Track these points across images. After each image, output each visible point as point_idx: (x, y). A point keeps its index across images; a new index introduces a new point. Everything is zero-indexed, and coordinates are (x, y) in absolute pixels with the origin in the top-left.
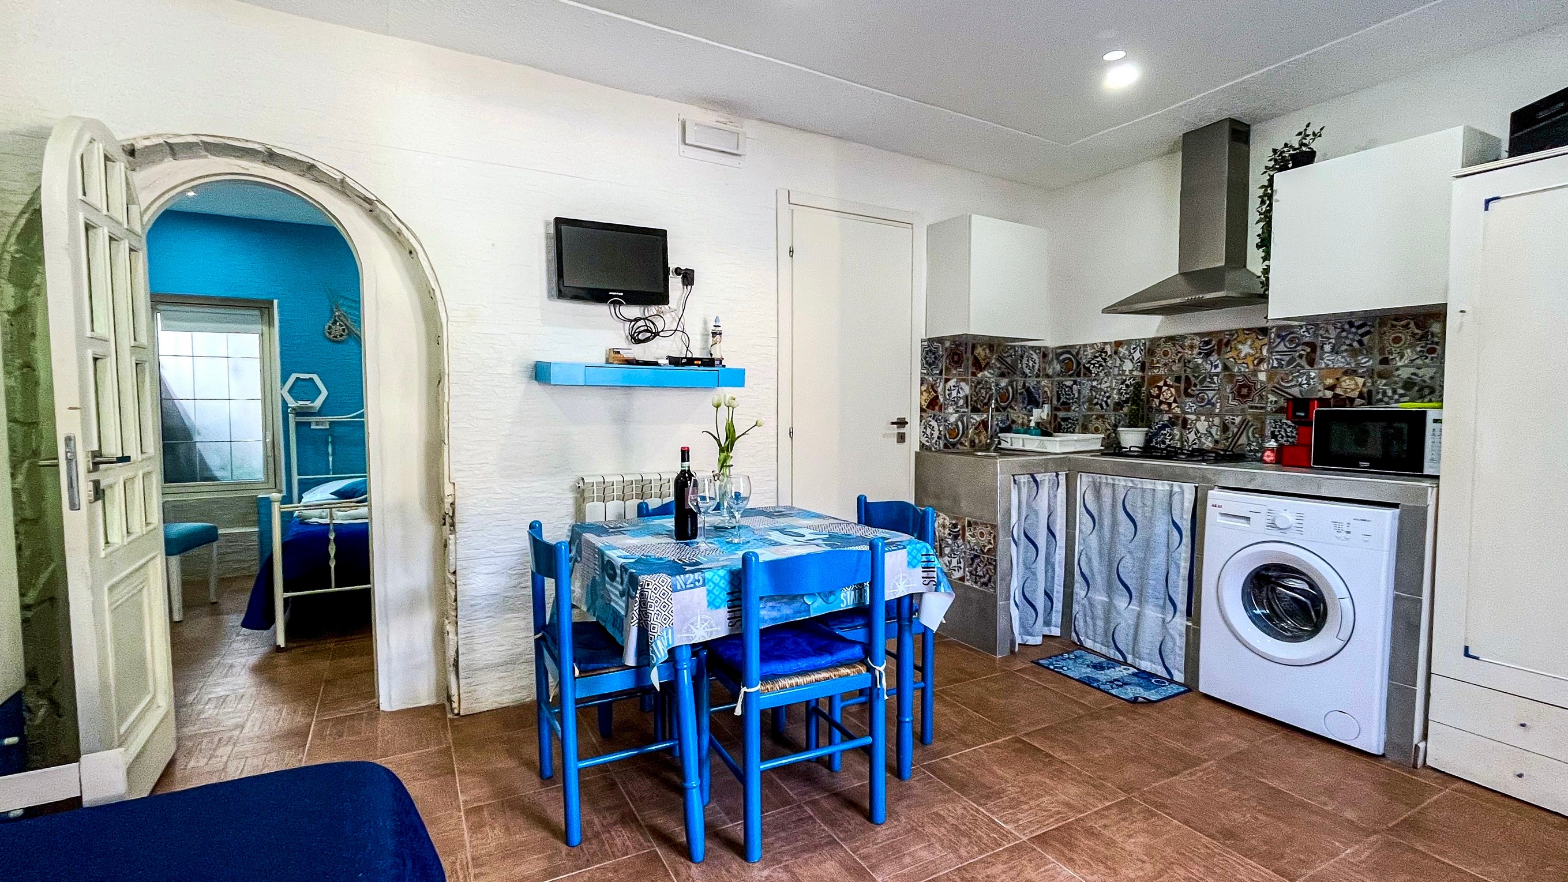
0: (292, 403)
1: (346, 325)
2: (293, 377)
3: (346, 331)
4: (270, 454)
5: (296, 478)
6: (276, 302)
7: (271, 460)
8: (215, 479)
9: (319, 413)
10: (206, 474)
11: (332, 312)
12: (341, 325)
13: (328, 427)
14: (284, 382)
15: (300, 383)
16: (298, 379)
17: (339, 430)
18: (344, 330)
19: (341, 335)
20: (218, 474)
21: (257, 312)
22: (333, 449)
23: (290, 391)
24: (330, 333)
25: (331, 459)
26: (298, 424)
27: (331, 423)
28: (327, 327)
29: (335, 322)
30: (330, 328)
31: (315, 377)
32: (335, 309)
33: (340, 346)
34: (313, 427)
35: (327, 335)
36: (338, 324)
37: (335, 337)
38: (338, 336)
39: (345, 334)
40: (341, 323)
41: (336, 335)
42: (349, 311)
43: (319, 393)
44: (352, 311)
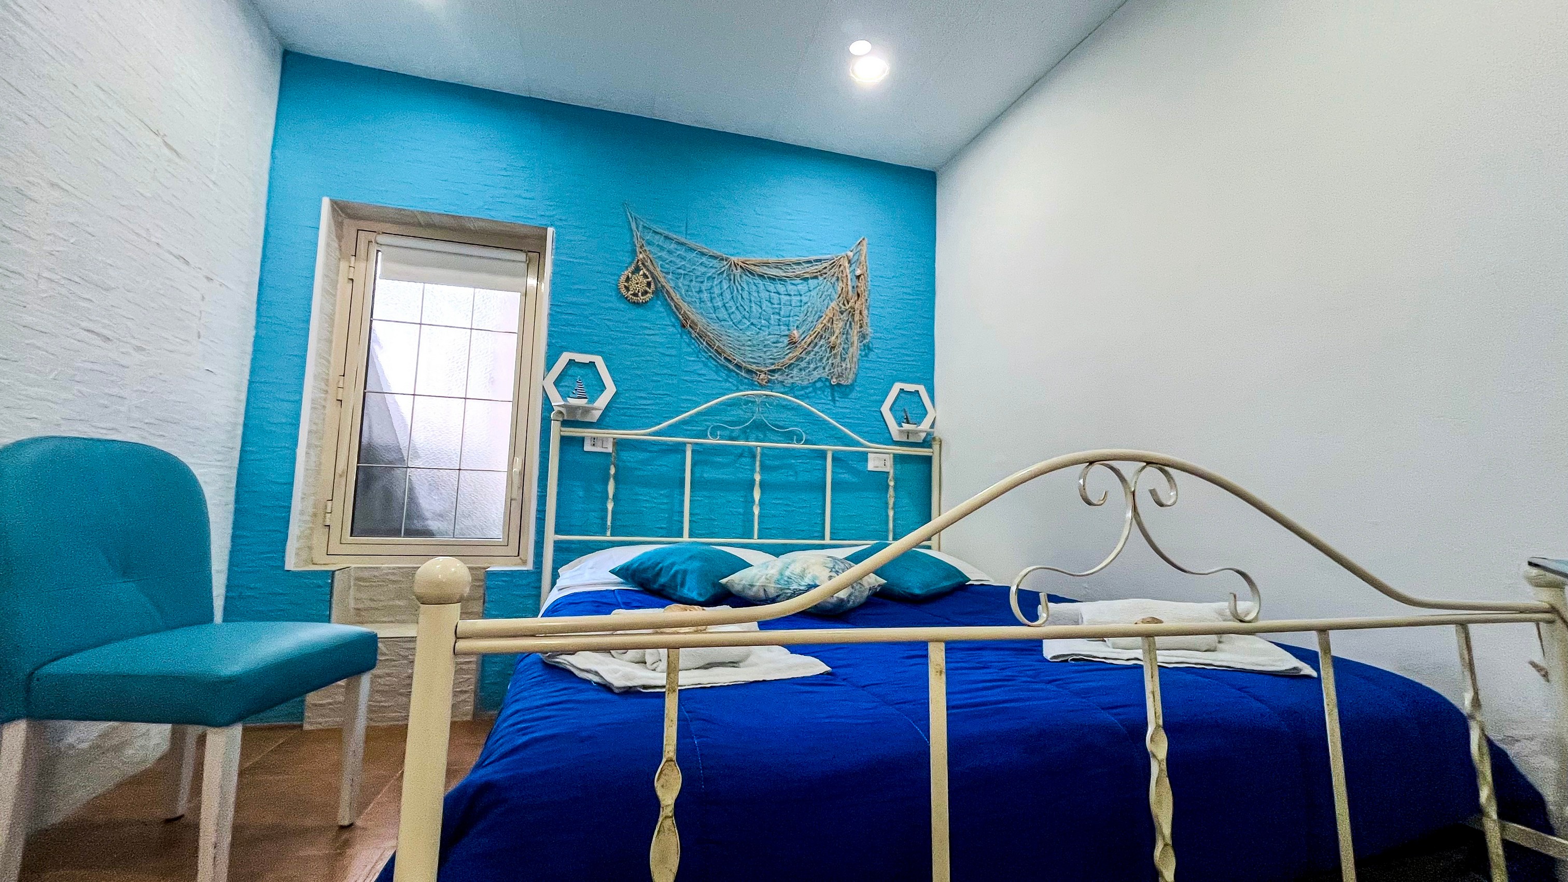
0: (558, 403)
1: (654, 277)
2: (565, 357)
3: (653, 286)
4: (516, 494)
5: (551, 537)
6: (550, 231)
7: (516, 506)
8: (428, 533)
9: (599, 424)
10: (418, 525)
11: (634, 252)
12: (645, 276)
13: (610, 450)
14: (549, 367)
15: (573, 370)
16: (571, 362)
17: (628, 456)
18: (649, 284)
19: (646, 293)
20: (433, 525)
21: (522, 257)
22: (616, 488)
23: (557, 383)
24: (627, 288)
25: (610, 506)
26: (564, 440)
27: (618, 443)
28: (623, 278)
29: (637, 269)
30: (628, 280)
31: (599, 361)
32: (638, 250)
33: (641, 311)
34: (588, 447)
35: (623, 291)
36: (641, 273)
37: (635, 295)
38: (640, 294)
39: (650, 291)
40: (646, 272)
41: (637, 292)
42: (660, 254)
43: (603, 388)
44: (664, 254)
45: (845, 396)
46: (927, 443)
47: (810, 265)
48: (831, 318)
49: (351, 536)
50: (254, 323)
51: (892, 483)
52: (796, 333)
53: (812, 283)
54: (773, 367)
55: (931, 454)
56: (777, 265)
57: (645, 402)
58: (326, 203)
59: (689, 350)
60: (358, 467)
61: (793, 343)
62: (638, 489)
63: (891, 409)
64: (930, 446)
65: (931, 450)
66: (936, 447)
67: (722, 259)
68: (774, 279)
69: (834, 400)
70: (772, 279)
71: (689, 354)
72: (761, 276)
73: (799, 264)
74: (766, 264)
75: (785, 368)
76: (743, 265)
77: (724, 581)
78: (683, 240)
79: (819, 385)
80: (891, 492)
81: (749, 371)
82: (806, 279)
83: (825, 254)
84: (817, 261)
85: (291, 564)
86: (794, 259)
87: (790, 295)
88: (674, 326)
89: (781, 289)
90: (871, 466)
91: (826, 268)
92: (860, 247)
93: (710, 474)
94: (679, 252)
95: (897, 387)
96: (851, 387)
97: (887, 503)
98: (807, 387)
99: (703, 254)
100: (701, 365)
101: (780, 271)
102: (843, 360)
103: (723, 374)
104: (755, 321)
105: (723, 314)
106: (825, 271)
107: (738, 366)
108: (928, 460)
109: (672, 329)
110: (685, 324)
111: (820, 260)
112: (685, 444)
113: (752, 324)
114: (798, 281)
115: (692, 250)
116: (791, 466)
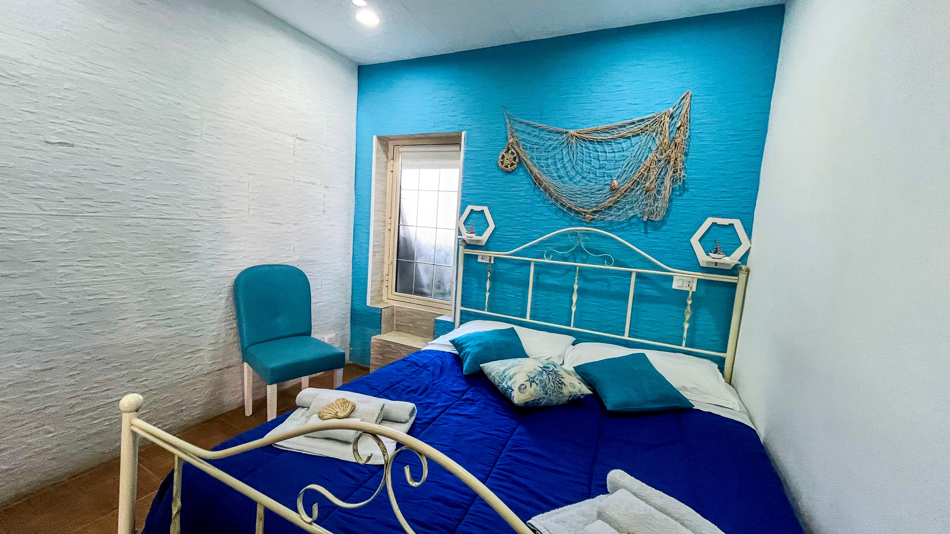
0: (466, 236)
1: (518, 153)
2: (469, 208)
3: (517, 160)
5: (459, 307)
6: (463, 132)
8: (423, 294)
9: (485, 247)
10: (419, 289)
11: (507, 139)
12: (512, 153)
13: (492, 262)
14: (461, 213)
15: (474, 215)
16: (472, 211)
17: (500, 265)
18: (515, 159)
19: (512, 165)
20: (426, 290)
22: (492, 285)
23: (465, 223)
24: (502, 163)
25: (487, 294)
26: (466, 256)
27: (494, 259)
28: (500, 157)
29: (508, 149)
30: (503, 157)
31: (486, 209)
32: (509, 136)
33: (510, 177)
34: (479, 260)
35: (500, 164)
36: (510, 152)
37: (507, 167)
38: (509, 166)
39: (515, 163)
40: (513, 150)
41: (507, 164)
42: (522, 137)
43: (488, 225)
44: (525, 136)
45: (656, 229)
46: (734, 271)
47: (635, 125)
48: (647, 167)
49: (396, 291)
50: (354, 199)
51: (690, 302)
52: (615, 182)
53: (634, 140)
54: (595, 209)
55: (736, 281)
56: (606, 131)
57: (511, 234)
58: (375, 138)
59: (539, 199)
60: (397, 260)
61: (613, 190)
62: (506, 286)
63: (700, 240)
64: (737, 275)
65: (737, 278)
66: (742, 276)
67: (563, 133)
68: (602, 142)
69: (646, 233)
70: (600, 142)
71: (539, 202)
72: (592, 142)
73: (624, 126)
74: (596, 131)
75: (605, 209)
76: (578, 135)
77: (481, 365)
78: (537, 124)
79: (634, 220)
80: (689, 307)
81: (578, 213)
82: (629, 138)
83: (649, 113)
84: (638, 121)
85: (368, 304)
86: (619, 123)
87: (614, 152)
88: (529, 184)
89: (607, 149)
90: (675, 286)
91: (647, 126)
92: (683, 101)
93: (549, 280)
94: (534, 133)
95: (709, 221)
96: (663, 222)
97: (684, 317)
98: (623, 222)
99: (551, 132)
100: (546, 209)
101: (607, 135)
102: (656, 200)
103: (561, 214)
104: (585, 175)
105: (562, 172)
106: (646, 128)
107: (570, 209)
108: (734, 285)
109: (528, 186)
110: (537, 182)
111: (643, 120)
112: (531, 261)
113: (583, 178)
114: (622, 140)
115: (543, 130)
116: (606, 280)
